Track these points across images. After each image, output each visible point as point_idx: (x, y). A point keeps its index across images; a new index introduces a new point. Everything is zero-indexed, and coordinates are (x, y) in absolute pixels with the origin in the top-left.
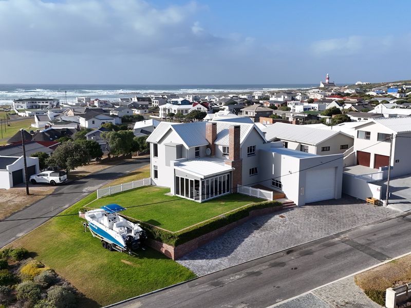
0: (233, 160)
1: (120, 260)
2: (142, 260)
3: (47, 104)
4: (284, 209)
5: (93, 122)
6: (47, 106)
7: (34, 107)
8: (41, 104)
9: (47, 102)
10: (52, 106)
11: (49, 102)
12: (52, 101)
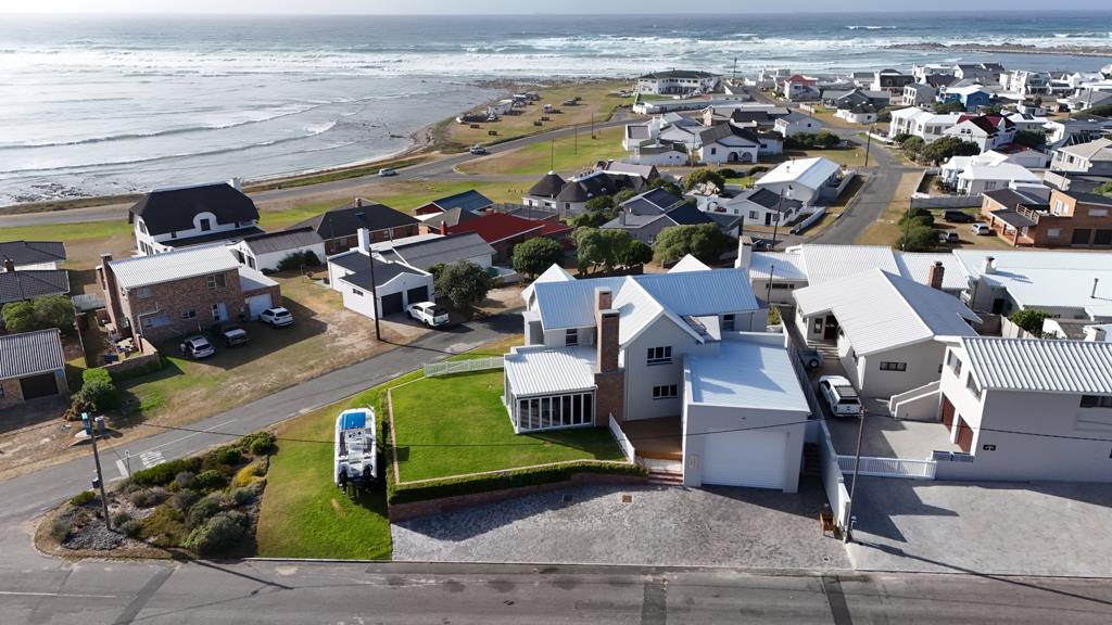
0: (599, 371)
1: (331, 498)
2: (355, 508)
3: (695, 85)
4: (651, 484)
5: (714, 152)
6: (695, 89)
7: (672, 90)
8: (685, 84)
9: (696, 82)
10: (705, 89)
11: (700, 81)
12: (706, 80)
